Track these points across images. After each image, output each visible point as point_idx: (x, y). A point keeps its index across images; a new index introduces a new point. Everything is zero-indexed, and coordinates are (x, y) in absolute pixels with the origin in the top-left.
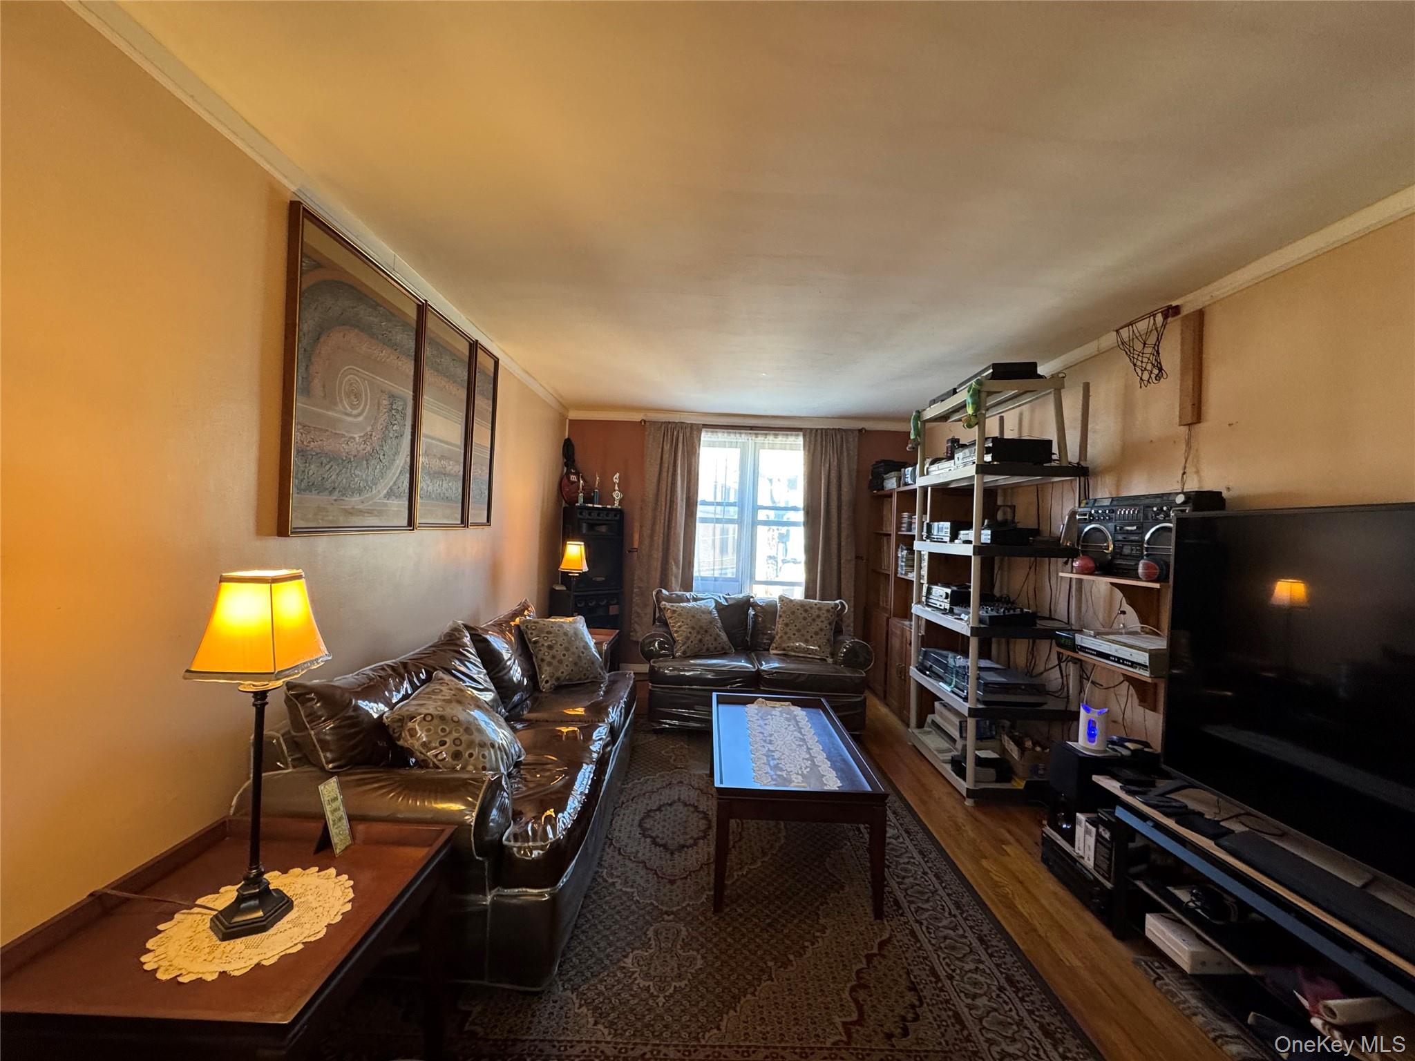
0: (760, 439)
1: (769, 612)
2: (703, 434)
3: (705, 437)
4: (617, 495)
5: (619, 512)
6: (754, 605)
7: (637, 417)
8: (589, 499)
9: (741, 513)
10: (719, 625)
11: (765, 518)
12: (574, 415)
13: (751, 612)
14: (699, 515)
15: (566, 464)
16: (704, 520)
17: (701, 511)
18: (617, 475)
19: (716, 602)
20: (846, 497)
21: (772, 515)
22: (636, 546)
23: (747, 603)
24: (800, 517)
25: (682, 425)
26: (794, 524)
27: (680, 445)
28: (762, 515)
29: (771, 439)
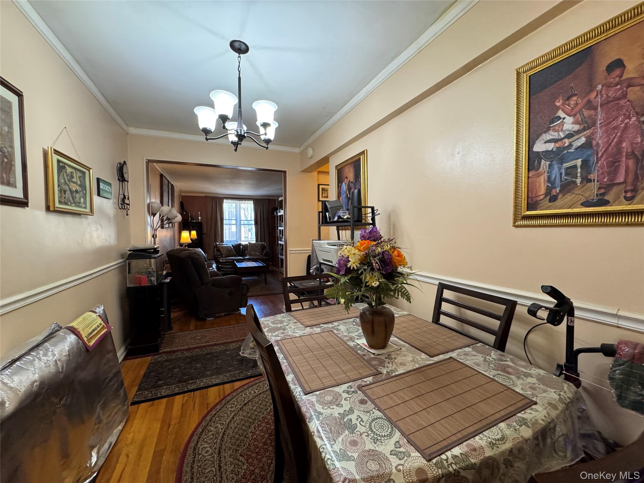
0: (241, 201)
1: (246, 247)
2: (224, 200)
3: (225, 201)
4: (200, 218)
5: (201, 223)
6: (242, 245)
7: (204, 195)
8: (191, 219)
9: (236, 222)
10: (233, 250)
11: (243, 223)
12: (183, 194)
13: (241, 247)
14: (224, 223)
15: (182, 209)
16: (226, 224)
17: (225, 222)
18: (199, 212)
19: (232, 245)
20: (265, 216)
21: (246, 222)
22: (205, 232)
23: (240, 244)
24: (253, 222)
25: (218, 197)
26: (252, 225)
27: (218, 204)
28: (242, 222)
29: (244, 201)
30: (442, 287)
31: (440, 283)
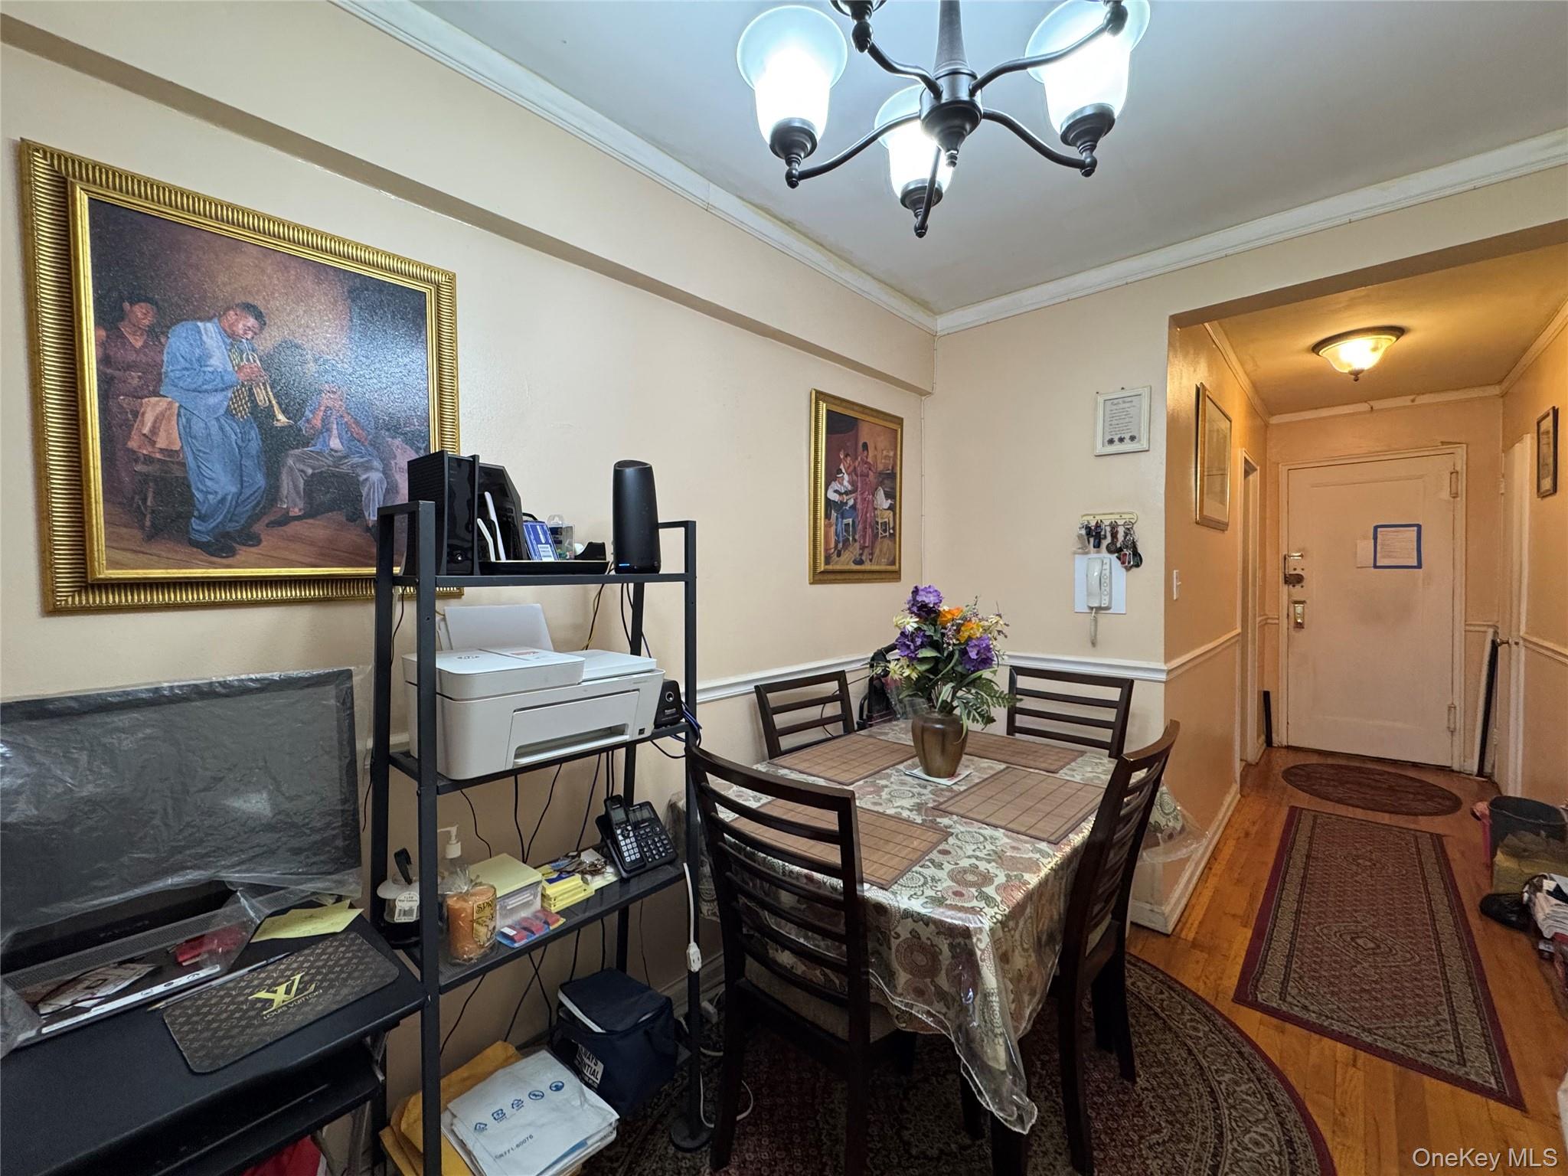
30: (762, 691)
31: (756, 687)
